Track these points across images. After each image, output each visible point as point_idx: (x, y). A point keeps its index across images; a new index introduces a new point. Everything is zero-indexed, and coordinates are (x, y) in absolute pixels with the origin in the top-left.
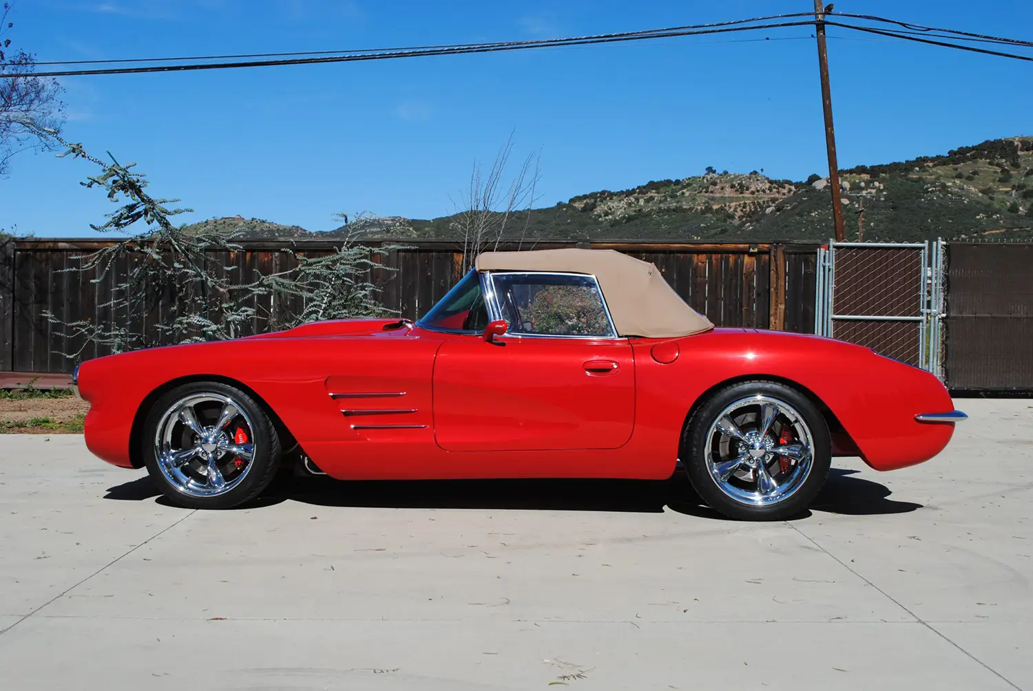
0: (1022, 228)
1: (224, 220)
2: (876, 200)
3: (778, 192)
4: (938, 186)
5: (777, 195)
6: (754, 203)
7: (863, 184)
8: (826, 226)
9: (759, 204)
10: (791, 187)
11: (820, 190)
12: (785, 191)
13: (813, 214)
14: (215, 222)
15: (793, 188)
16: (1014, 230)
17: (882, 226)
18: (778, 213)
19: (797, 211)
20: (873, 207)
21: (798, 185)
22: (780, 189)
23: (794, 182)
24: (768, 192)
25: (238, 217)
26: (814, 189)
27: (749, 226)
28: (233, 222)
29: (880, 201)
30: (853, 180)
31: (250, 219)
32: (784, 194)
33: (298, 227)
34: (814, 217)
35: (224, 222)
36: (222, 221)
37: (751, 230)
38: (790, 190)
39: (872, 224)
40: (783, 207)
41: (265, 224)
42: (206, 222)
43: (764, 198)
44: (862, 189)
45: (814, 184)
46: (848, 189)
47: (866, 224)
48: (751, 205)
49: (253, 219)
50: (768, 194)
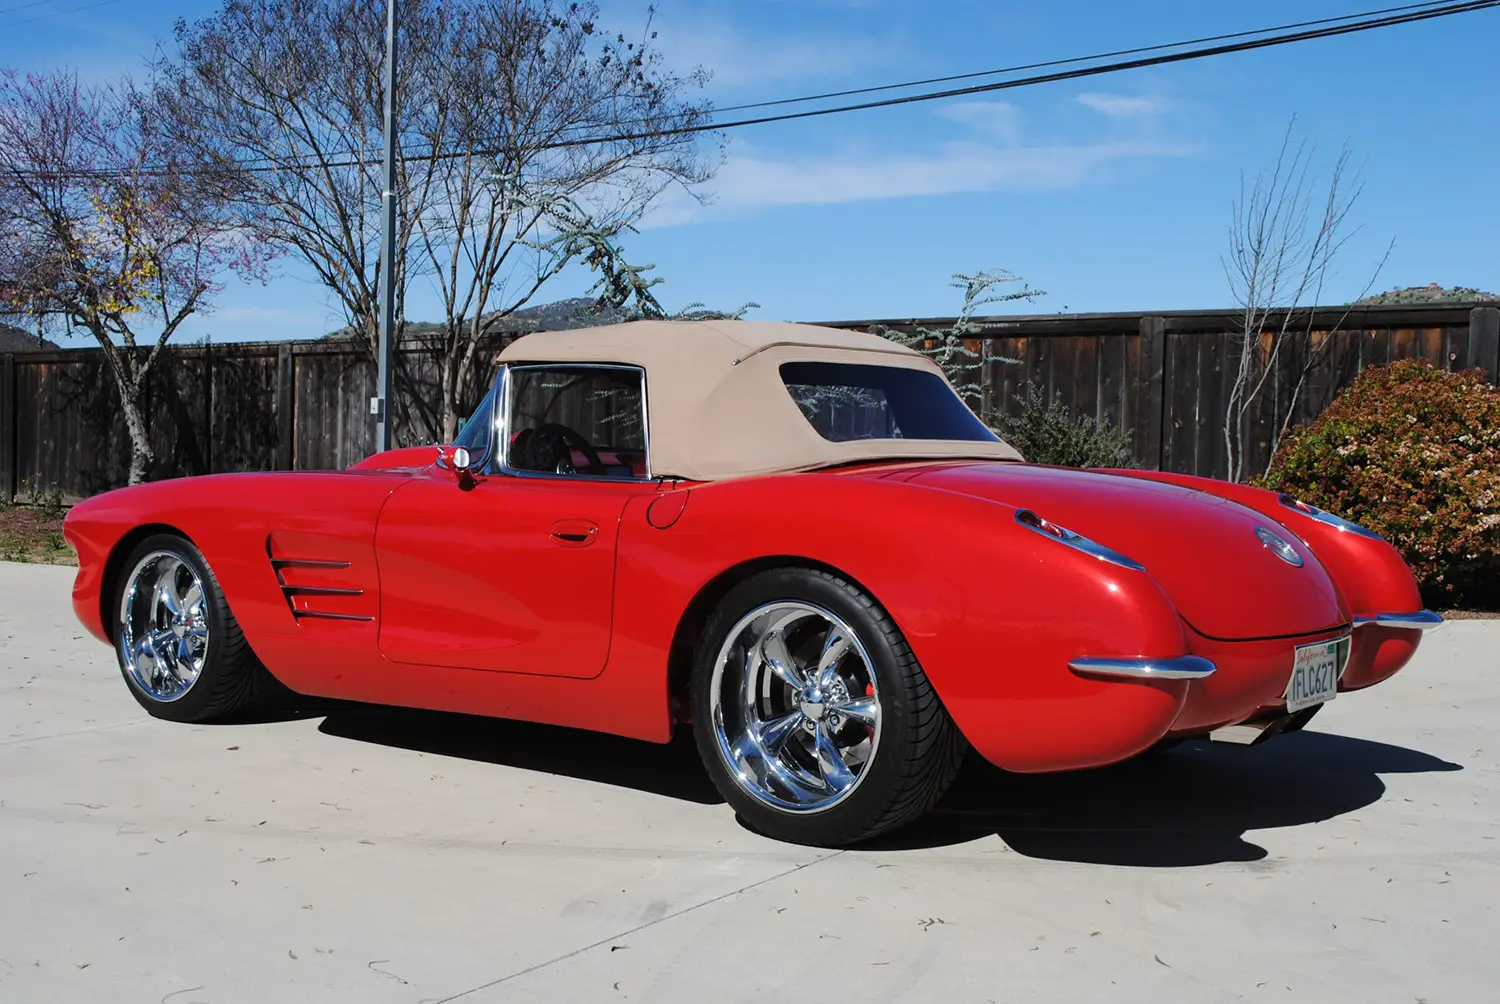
1: (1411, 291)
14: (1398, 295)
25: (1432, 286)
28: (1425, 294)
31: (1453, 288)
35: (1411, 295)
36: (1407, 293)
41: (1476, 296)
42: (1383, 296)
49: (1457, 289)
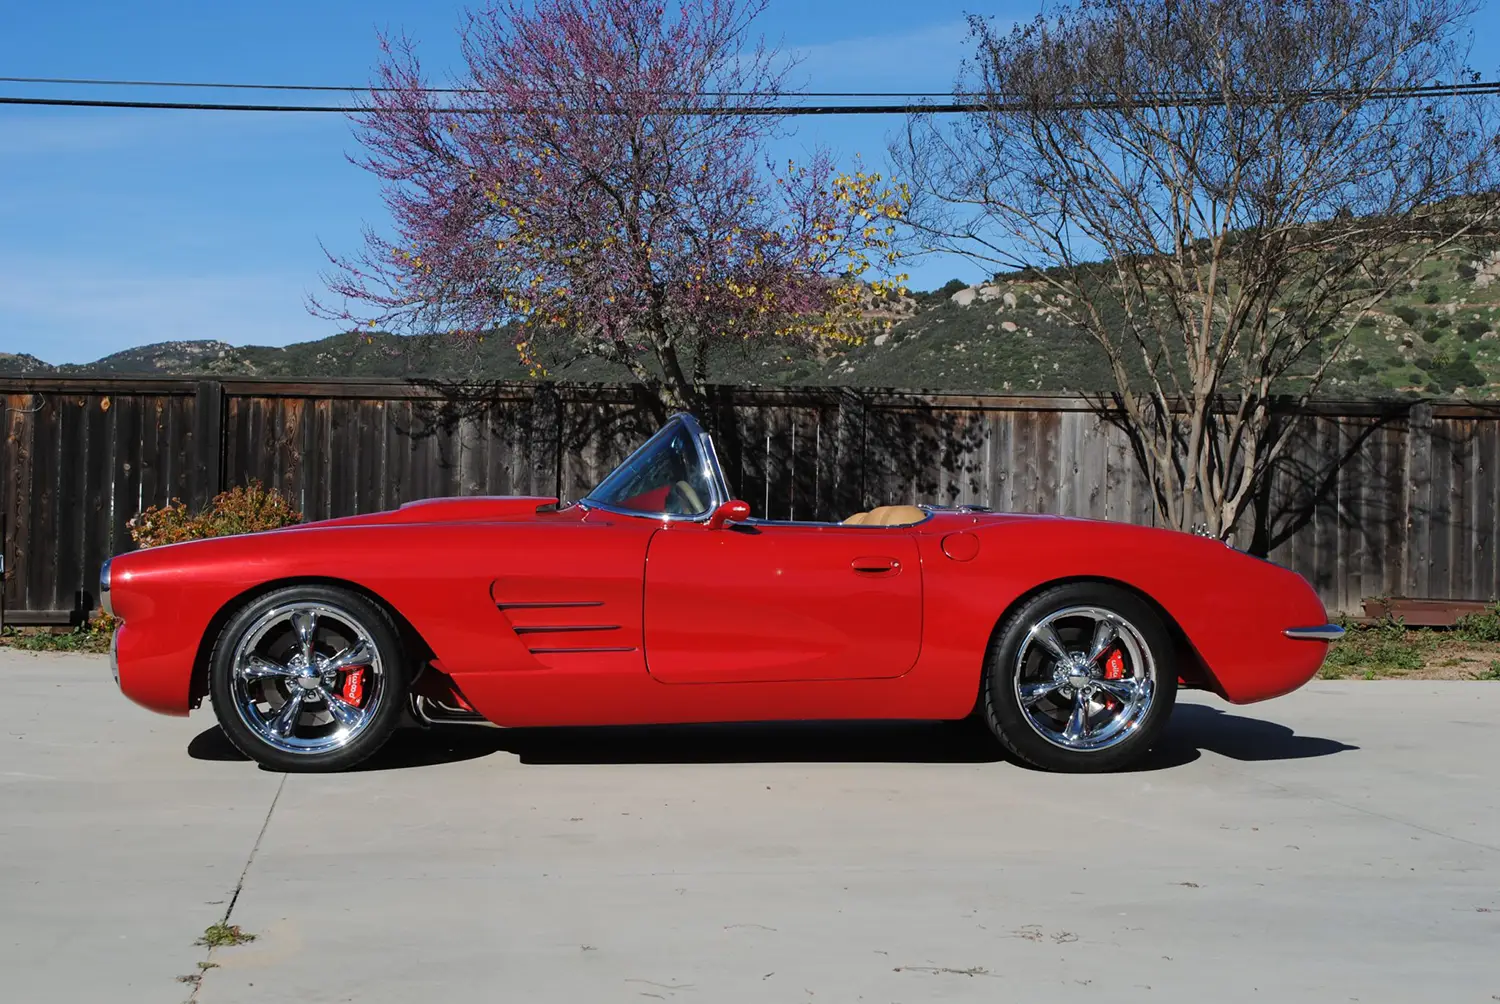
0: (1301, 375)
2: (1062, 326)
3: (889, 310)
4: (1161, 304)
5: (886, 314)
6: (848, 327)
7: (1038, 298)
8: (980, 368)
9: (857, 328)
10: (909, 300)
11: (965, 307)
12: (900, 307)
13: (957, 348)
15: (913, 302)
16: (1290, 378)
17: (1074, 369)
18: (895, 345)
19: (931, 341)
20: (1057, 337)
21: (922, 298)
22: (892, 303)
23: (914, 292)
24: (871, 307)
26: (955, 306)
27: (847, 366)
29: (1067, 327)
30: (1020, 289)
32: (898, 313)
33: (28, 355)
34: (959, 352)
37: (851, 374)
38: (908, 306)
39: (1056, 366)
40: (905, 335)
43: (866, 319)
44: (1039, 306)
45: (954, 297)
46: (1014, 307)
47: (1046, 365)
48: (844, 330)
50: (870, 312)
